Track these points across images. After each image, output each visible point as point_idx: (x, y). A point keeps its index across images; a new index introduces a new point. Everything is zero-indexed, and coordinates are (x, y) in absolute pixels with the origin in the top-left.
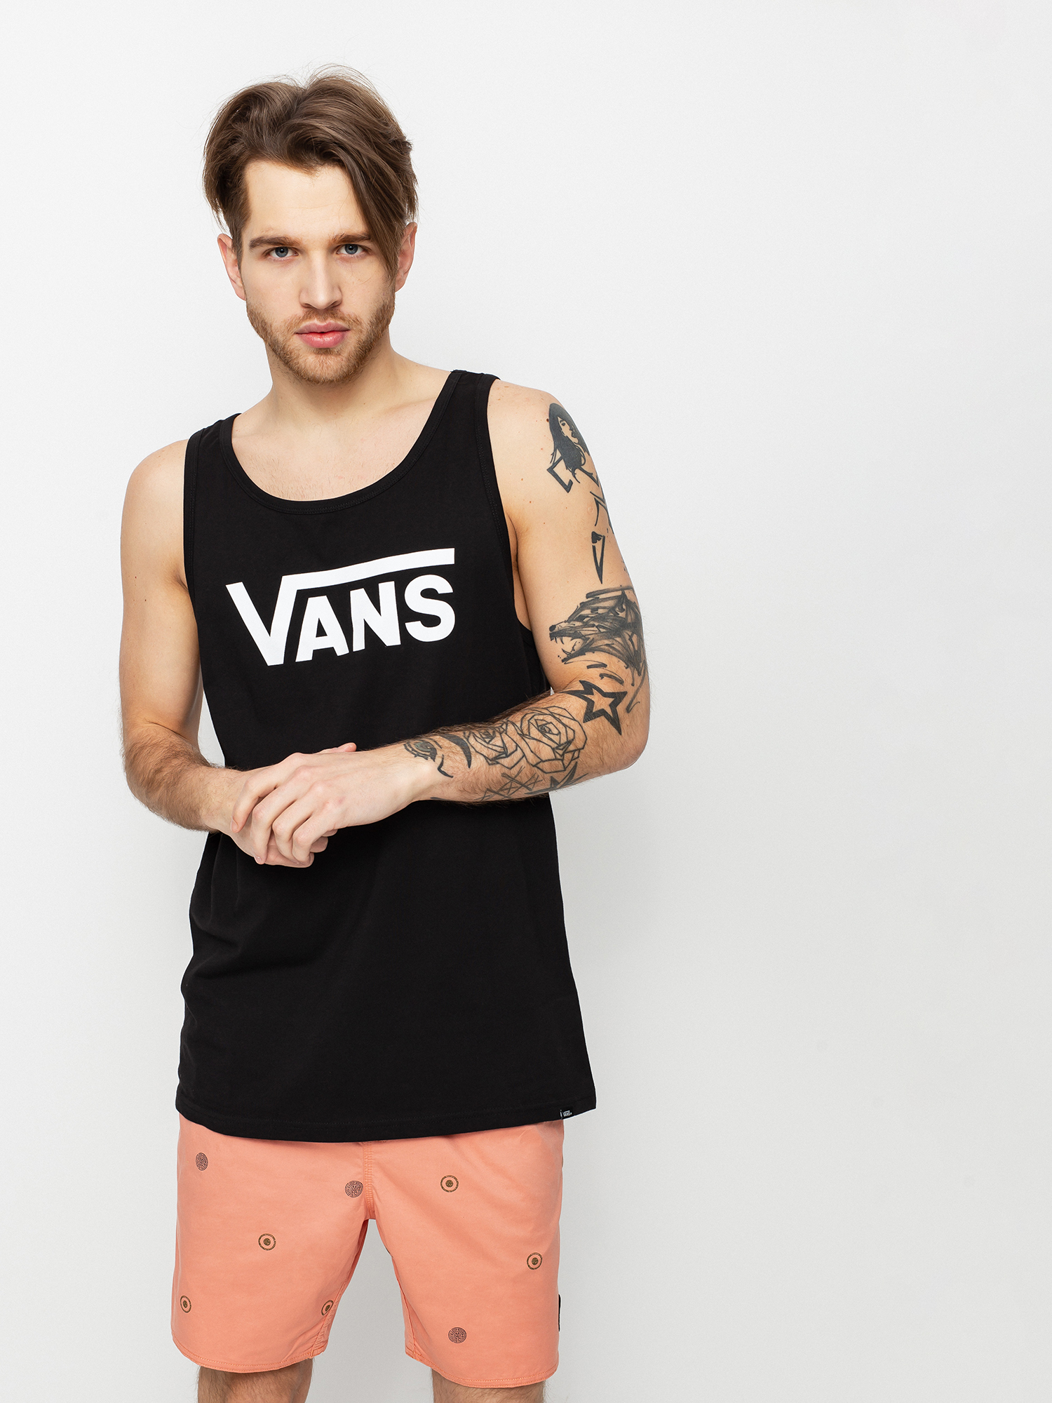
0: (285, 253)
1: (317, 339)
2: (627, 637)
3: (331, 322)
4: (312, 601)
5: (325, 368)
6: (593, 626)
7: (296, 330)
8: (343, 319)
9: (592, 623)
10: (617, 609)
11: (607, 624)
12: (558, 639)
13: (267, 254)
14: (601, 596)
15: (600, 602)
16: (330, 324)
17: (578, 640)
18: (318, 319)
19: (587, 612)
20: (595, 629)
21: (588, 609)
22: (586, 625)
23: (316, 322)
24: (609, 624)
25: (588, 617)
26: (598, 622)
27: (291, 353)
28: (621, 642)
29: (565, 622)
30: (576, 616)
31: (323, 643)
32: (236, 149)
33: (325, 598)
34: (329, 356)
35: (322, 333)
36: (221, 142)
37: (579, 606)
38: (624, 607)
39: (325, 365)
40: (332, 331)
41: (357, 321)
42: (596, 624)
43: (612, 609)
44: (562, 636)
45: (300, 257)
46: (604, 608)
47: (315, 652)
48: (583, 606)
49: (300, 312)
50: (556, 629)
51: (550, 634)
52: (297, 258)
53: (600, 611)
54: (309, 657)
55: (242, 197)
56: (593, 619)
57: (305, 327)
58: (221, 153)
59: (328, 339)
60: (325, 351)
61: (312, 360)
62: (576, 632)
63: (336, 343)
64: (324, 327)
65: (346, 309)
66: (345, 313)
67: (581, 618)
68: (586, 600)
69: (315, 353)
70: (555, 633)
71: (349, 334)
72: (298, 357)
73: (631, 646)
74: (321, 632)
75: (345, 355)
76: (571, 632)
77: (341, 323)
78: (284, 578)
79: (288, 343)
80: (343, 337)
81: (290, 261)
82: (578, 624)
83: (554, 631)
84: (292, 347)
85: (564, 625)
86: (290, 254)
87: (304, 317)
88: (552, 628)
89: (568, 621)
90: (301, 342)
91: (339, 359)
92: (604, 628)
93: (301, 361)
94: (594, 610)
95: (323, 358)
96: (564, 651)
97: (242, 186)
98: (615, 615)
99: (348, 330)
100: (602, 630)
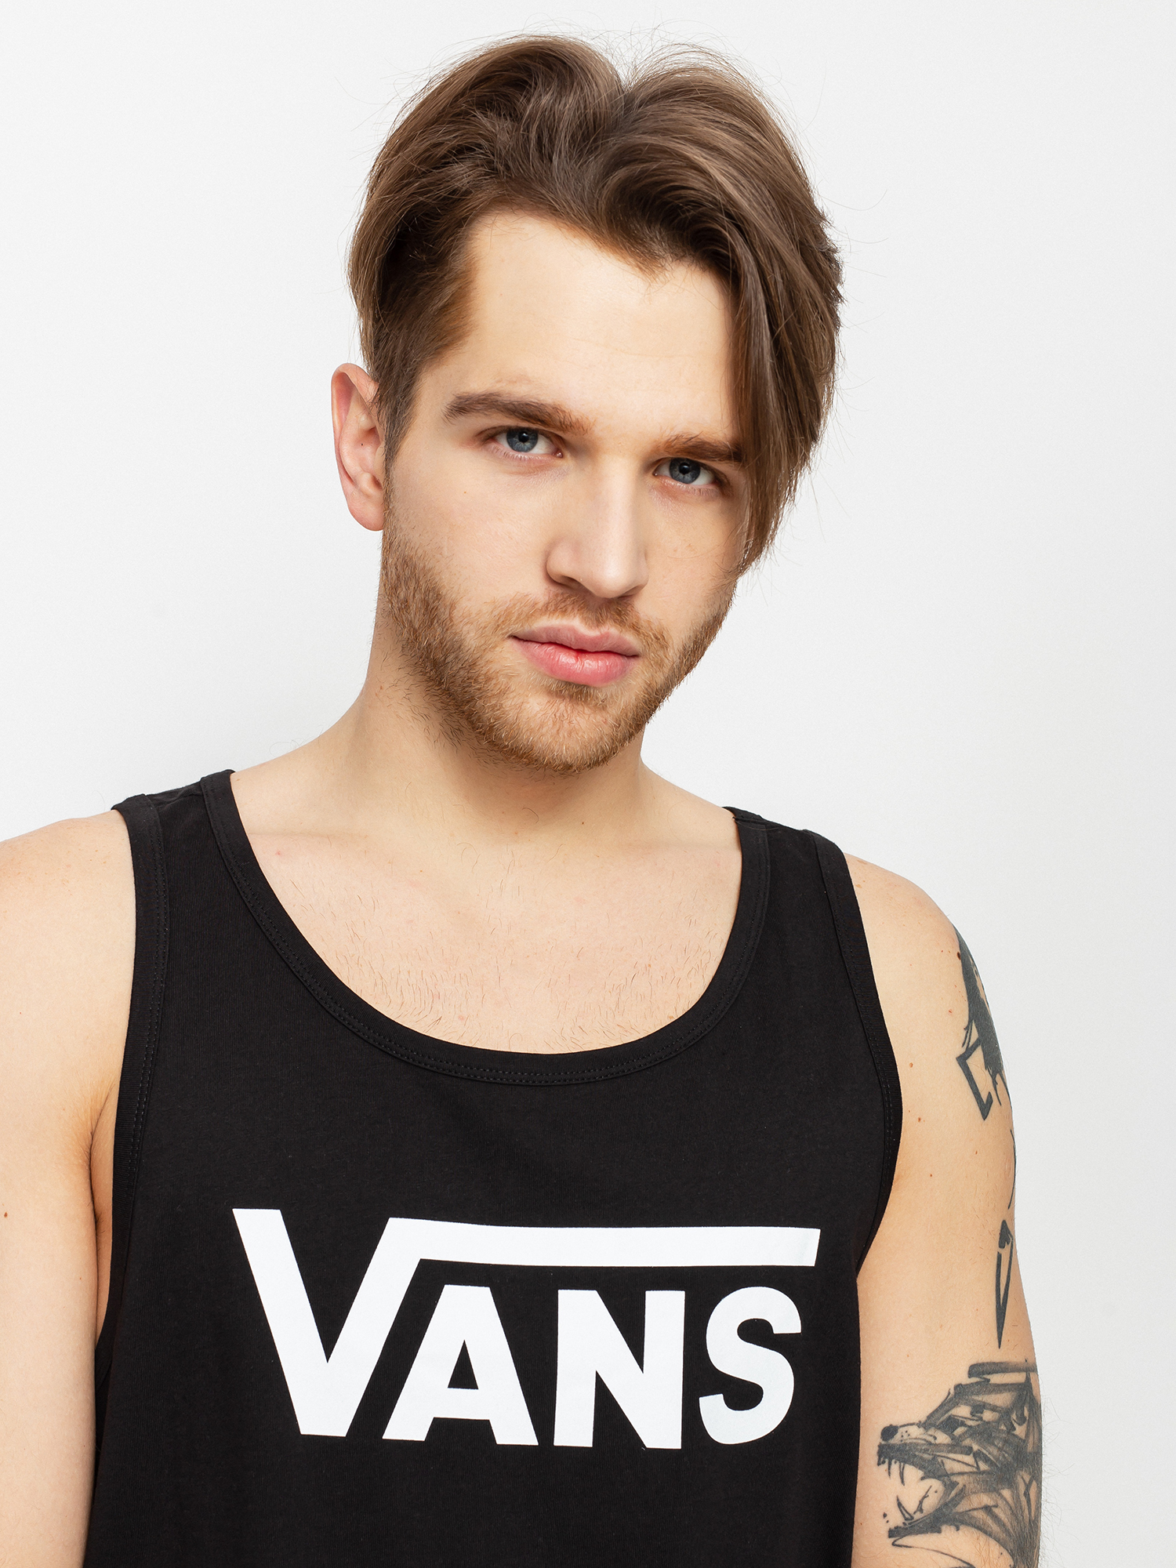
0: (528, 444)
1: (566, 659)
2: (1022, 1488)
3: (611, 631)
4: (452, 1296)
5: (564, 733)
6: (968, 1451)
7: (517, 629)
8: (635, 628)
9: (967, 1442)
10: (1014, 1416)
11: (992, 1452)
12: (895, 1467)
13: (487, 437)
14: (996, 1379)
15: (990, 1392)
16: (607, 636)
17: (935, 1484)
18: (584, 619)
19: (963, 1411)
20: (969, 1459)
21: (966, 1404)
22: (956, 1446)
23: (576, 625)
24: (995, 1452)
25: (963, 1424)
26: (979, 1443)
27: (488, 679)
28: (1009, 1499)
29: (919, 1425)
30: (941, 1419)
31: (462, 1406)
32: (462, 173)
33: (486, 1291)
34: (580, 708)
35: (581, 652)
36: (427, 150)
37: (952, 1392)
38: (1026, 1413)
39: (566, 724)
40: (608, 652)
41: (661, 639)
42: (976, 1447)
43: (1005, 1413)
44: (905, 1462)
45: (568, 463)
46: (994, 1409)
47: (437, 1422)
48: (960, 1393)
49: (537, 590)
50: (896, 1440)
51: (880, 1446)
52: (559, 462)
53: (988, 1416)
54: (420, 1434)
55: (450, 290)
56: (972, 1432)
57: (547, 630)
58: (420, 176)
59: (591, 665)
60: (576, 691)
61: (537, 708)
62: (935, 1457)
63: (608, 677)
64: (593, 641)
65: (645, 608)
66: (642, 615)
67: (950, 1425)
68: (965, 1380)
69: (549, 692)
70: (892, 1451)
71: (636, 666)
72: (503, 693)
73: (1027, 1512)
74: (463, 1376)
75: (614, 711)
76: (926, 1456)
77: (631, 640)
78: (393, 1223)
79: (489, 656)
80: (623, 672)
81: (538, 468)
82: (942, 1438)
83: (892, 1441)
84: (495, 667)
85: (916, 1432)
86: (541, 448)
87: (547, 606)
88: (889, 1432)
89: (925, 1425)
90: (524, 660)
91: (599, 718)
92: (986, 1460)
93: (508, 703)
94: (978, 1409)
95: (562, 706)
96: (900, 1505)
97: (458, 264)
98: (1009, 1433)
99: (635, 656)
100: (983, 1466)
